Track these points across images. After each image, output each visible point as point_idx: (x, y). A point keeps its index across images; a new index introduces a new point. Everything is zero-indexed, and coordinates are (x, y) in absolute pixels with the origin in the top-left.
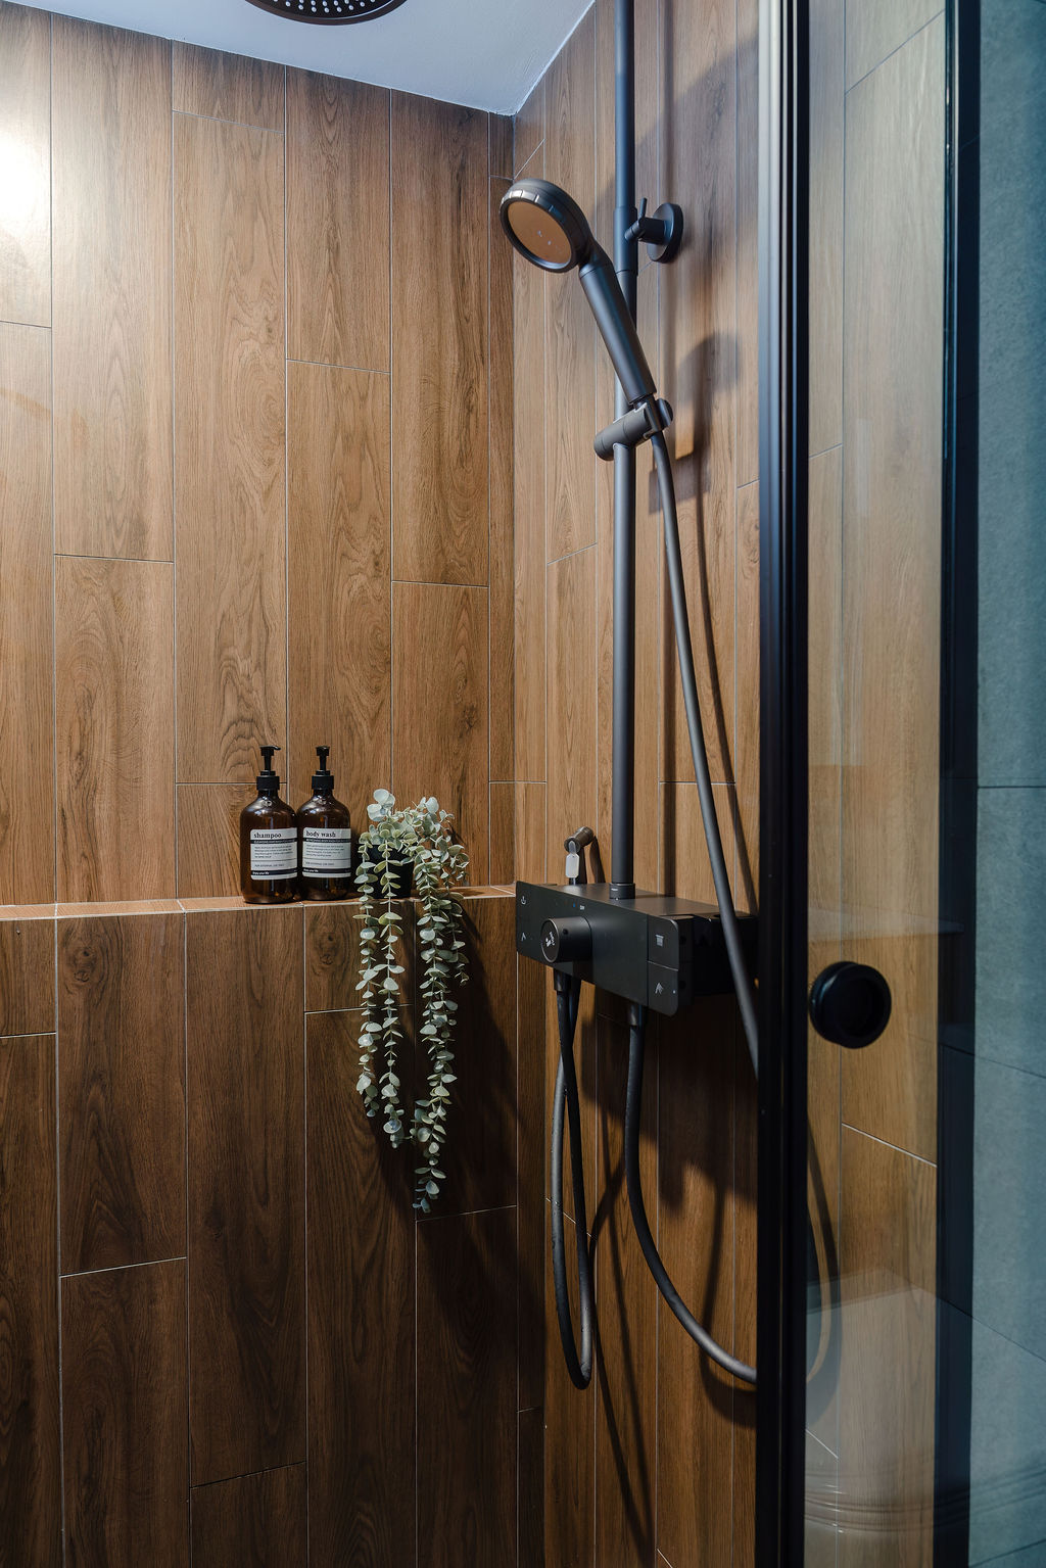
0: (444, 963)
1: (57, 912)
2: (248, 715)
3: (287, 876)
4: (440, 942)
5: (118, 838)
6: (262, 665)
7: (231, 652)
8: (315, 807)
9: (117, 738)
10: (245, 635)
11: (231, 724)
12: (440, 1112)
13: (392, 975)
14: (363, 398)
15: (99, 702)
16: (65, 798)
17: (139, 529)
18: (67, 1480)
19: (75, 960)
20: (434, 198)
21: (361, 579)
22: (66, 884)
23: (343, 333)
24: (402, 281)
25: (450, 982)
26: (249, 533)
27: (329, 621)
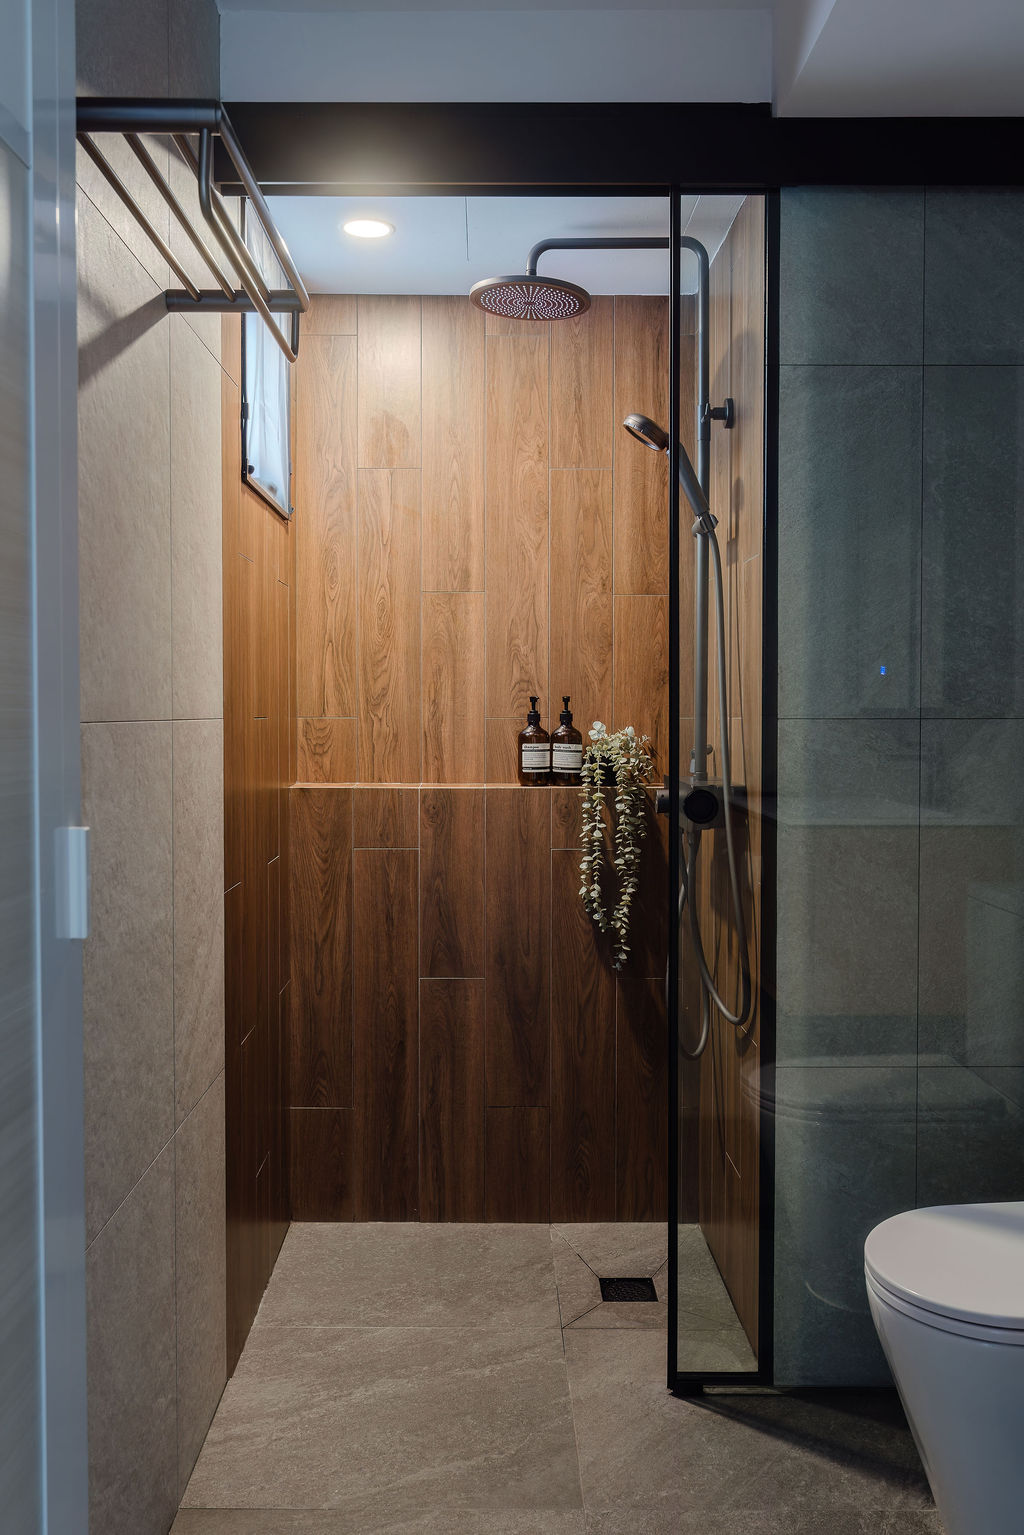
0: (630, 824)
1: (421, 786)
2: (526, 678)
3: (542, 771)
4: (628, 811)
5: (454, 749)
6: (534, 648)
7: (516, 642)
8: (561, 731)
9: (454, 692)
10: (525, 633)
11: (516, 684)
12: (625, 910)
13: (599, 829)
14: (596, 486)
15: (444, 673)
16: (426, 724)
17: (466, 574)
18: (422, 1089)
19: (428, 810)
20: (642, 357)
21: (594, 595)
22: (427, 773)
23: (584, 449)
24: (621, 411)
25: (634, 835)
26: (527, 572)
27: (574, 620)
